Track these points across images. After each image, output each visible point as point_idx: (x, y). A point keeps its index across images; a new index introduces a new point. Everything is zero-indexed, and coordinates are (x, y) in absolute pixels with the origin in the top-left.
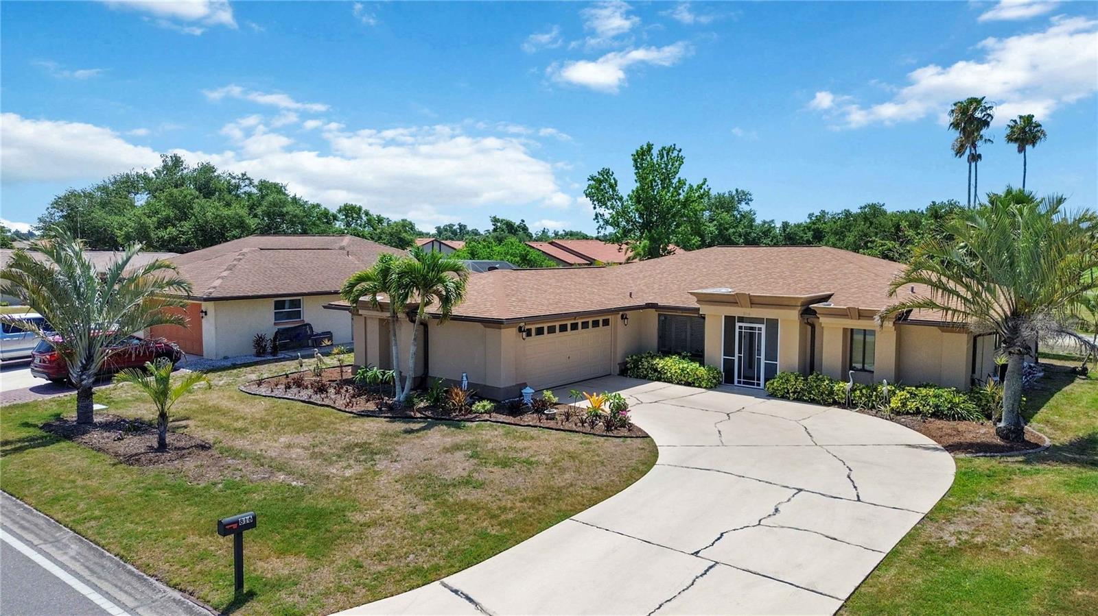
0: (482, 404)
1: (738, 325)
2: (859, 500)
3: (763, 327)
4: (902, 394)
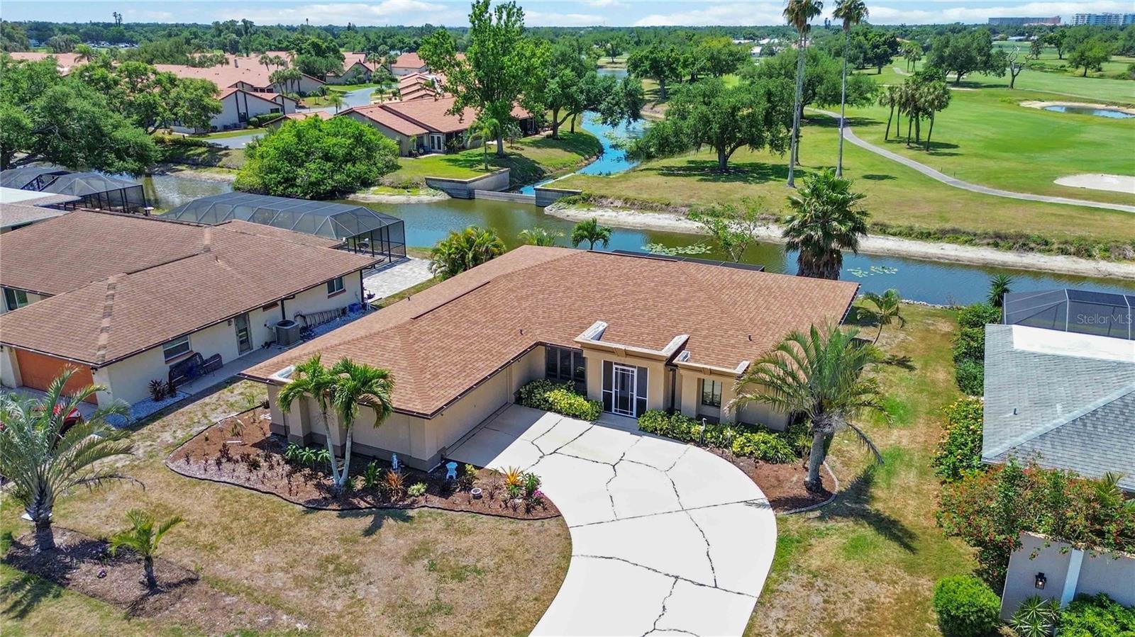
0: (415, 487)
1: (614, 366)
2: (716, 587)
3: (636, 371)
4: (741, 440)
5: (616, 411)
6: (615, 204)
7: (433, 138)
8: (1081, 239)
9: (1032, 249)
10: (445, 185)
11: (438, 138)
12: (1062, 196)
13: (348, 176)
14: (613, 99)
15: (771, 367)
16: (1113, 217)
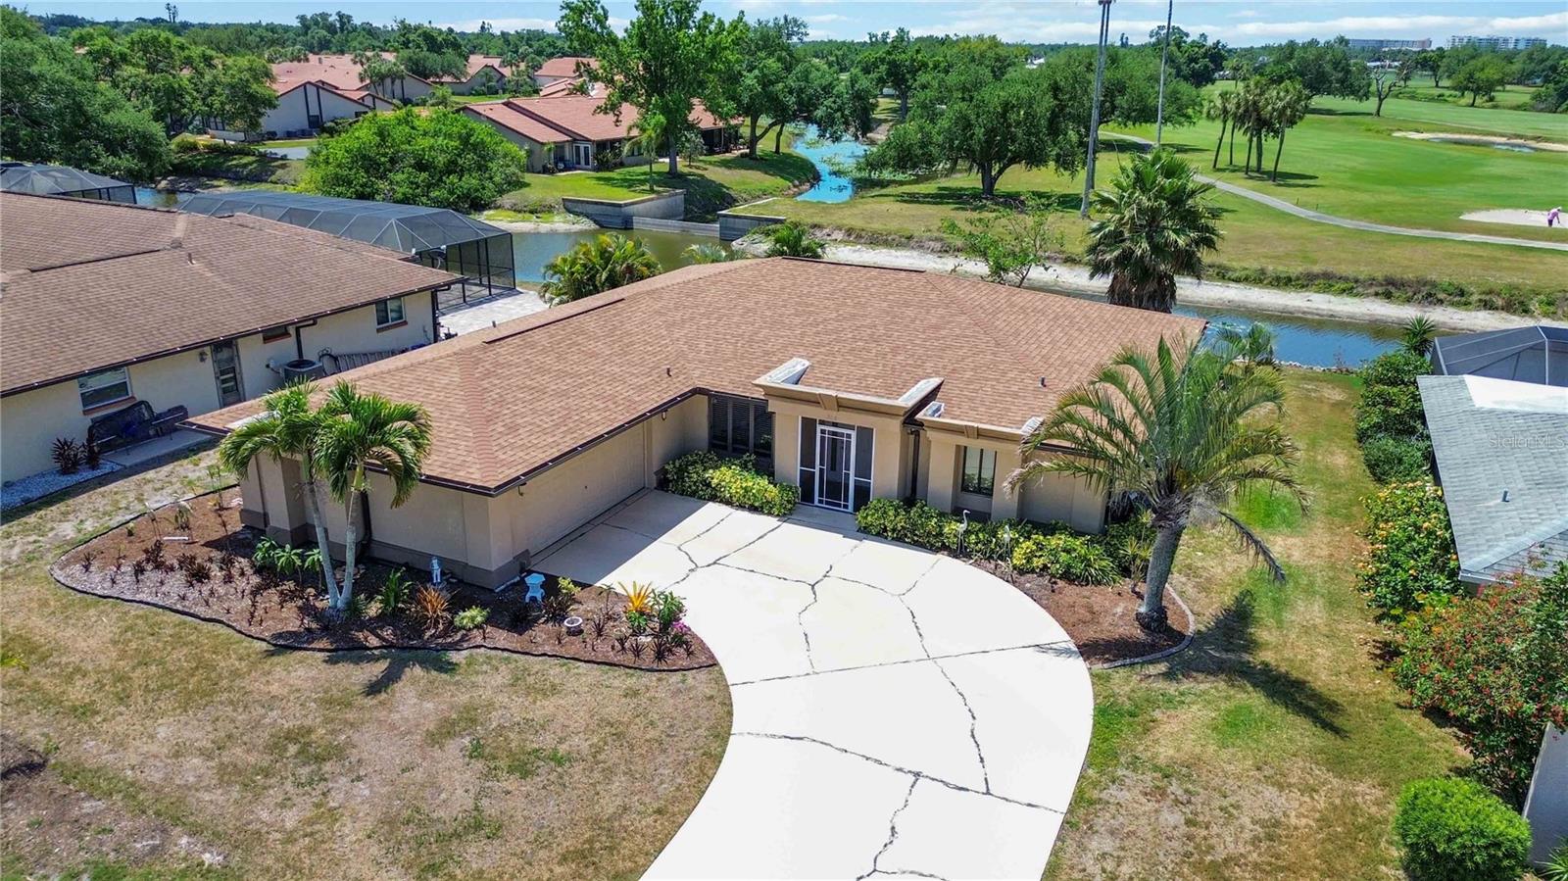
0: (468, 614)
1: (819, 428)
2: (988, 793)
3: (854, 434)
4: (1027, 545)
5: (821, 502)
6: (833, 237)
7: (578, 148)
8: (1512, 287)
9: (1441, 302)
10: (590, 209)
11: (586, 149)
13: (452, 193)
14: (834, 102)
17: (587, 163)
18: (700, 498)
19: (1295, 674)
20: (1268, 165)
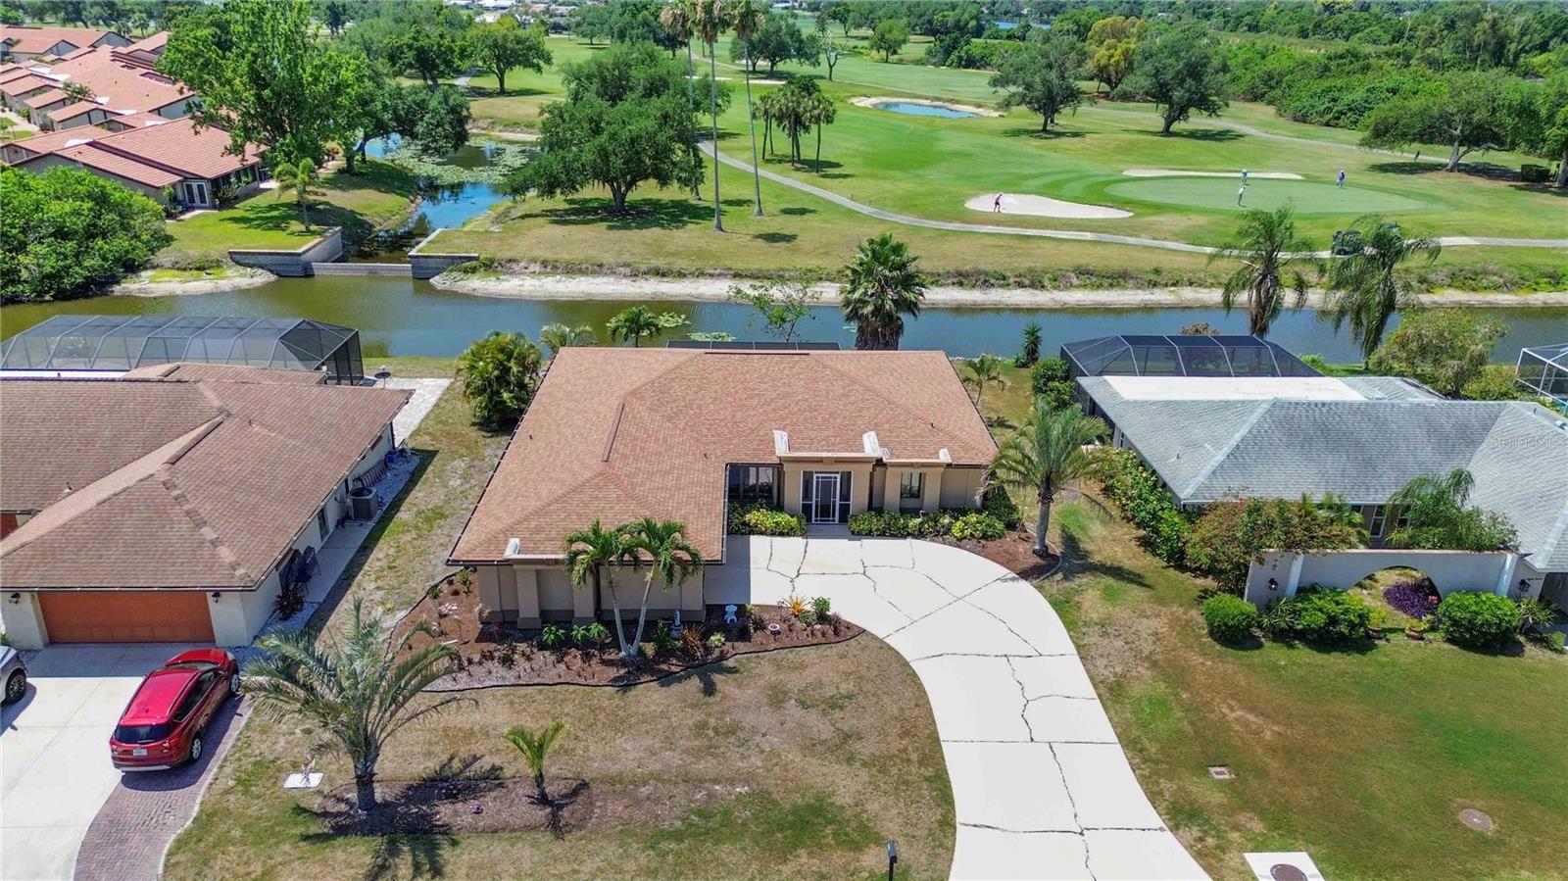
0: (713, 638)
1: (815, 476)
2: (1041, 655)
3: (839, 476)
4: (959, 524)
5: (817, 520)
6: (531, 269)
7: (189, 187)
8: (1031, 270)
9: (992, 285)
10: (262, 260)
11: (200, 187)
12: (990, 224)
13: (105, 259)
14: (433, 117)
15: (1011, 452)
16: (1047, 245)
17: (203, 200)
18: (742, 534)
19: (1116, 564)
20: (808, 153)
